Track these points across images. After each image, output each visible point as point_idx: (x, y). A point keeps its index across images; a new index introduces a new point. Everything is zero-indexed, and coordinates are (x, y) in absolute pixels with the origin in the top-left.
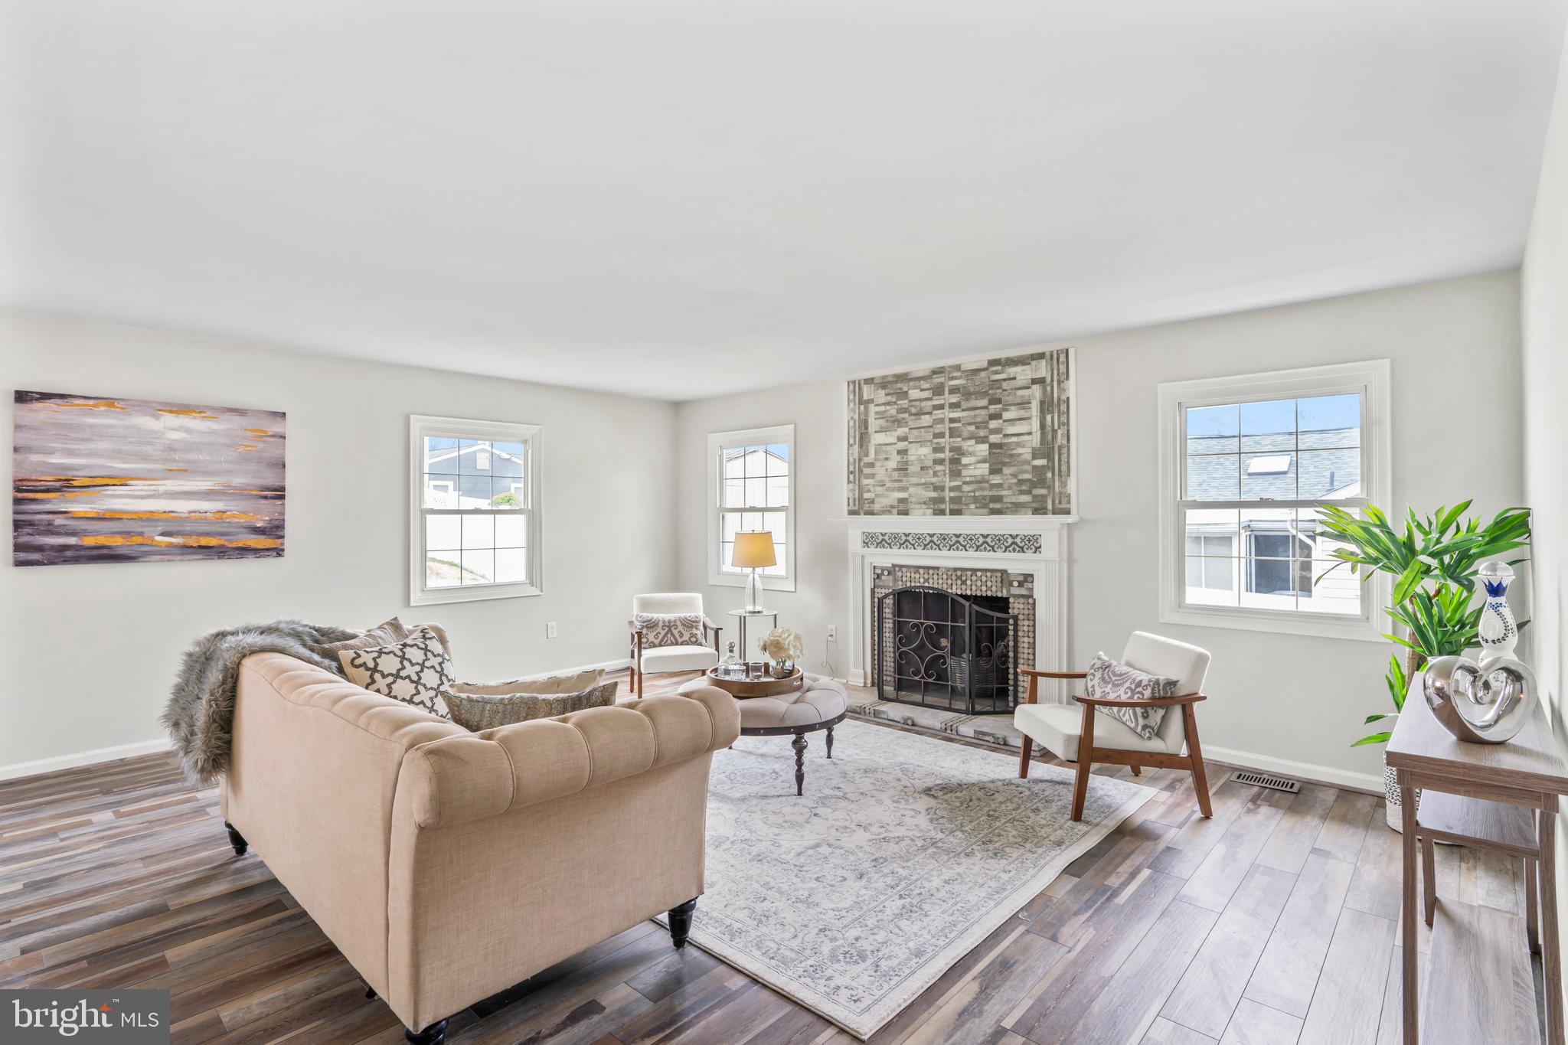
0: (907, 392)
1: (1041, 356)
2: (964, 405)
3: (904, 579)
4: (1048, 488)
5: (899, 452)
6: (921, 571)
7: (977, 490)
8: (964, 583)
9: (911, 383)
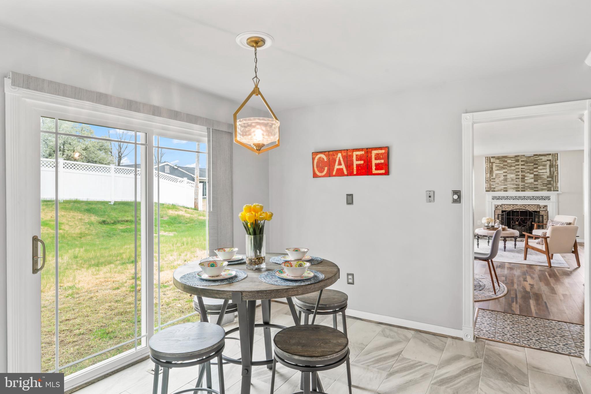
0: (507, 161)
1: (550, 154)
2: (526, 165)
3: (505, 208)
4: (552, 185)
5: (504, 176)
6: (511, 205)
7: (530, 185)
8: (526, 208)
9: (508, 159)
